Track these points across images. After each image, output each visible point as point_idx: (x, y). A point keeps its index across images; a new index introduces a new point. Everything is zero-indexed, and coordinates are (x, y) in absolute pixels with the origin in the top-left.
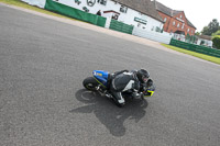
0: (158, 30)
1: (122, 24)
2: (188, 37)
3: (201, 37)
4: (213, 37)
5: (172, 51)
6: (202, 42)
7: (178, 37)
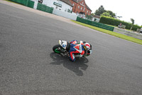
0: (69, 11)
1: (45, 6)
2: (87, 16)
3: (95, 16)
4: (101, 17)
5: (77, 25)
6: (95, 20)
7: (81, 16)
